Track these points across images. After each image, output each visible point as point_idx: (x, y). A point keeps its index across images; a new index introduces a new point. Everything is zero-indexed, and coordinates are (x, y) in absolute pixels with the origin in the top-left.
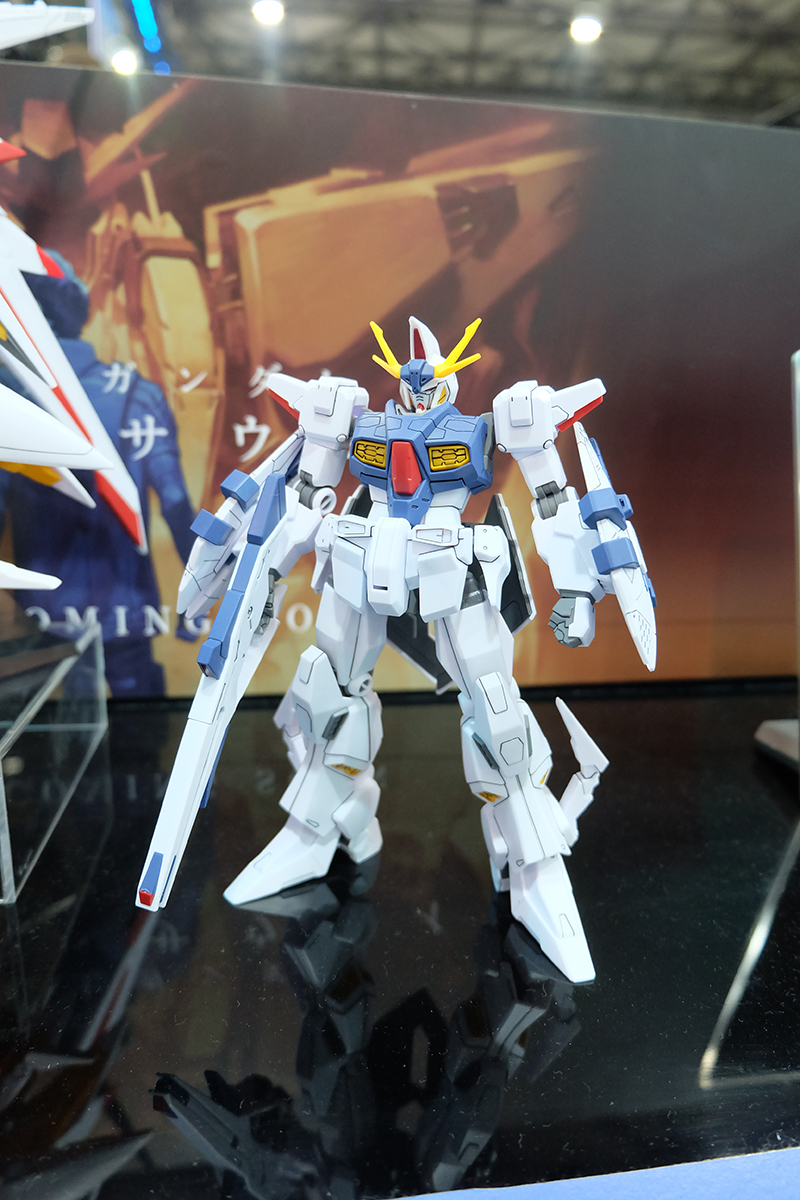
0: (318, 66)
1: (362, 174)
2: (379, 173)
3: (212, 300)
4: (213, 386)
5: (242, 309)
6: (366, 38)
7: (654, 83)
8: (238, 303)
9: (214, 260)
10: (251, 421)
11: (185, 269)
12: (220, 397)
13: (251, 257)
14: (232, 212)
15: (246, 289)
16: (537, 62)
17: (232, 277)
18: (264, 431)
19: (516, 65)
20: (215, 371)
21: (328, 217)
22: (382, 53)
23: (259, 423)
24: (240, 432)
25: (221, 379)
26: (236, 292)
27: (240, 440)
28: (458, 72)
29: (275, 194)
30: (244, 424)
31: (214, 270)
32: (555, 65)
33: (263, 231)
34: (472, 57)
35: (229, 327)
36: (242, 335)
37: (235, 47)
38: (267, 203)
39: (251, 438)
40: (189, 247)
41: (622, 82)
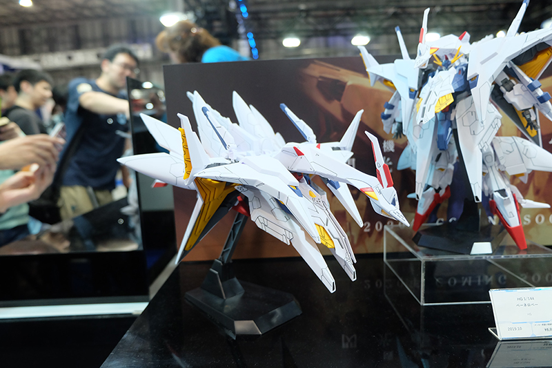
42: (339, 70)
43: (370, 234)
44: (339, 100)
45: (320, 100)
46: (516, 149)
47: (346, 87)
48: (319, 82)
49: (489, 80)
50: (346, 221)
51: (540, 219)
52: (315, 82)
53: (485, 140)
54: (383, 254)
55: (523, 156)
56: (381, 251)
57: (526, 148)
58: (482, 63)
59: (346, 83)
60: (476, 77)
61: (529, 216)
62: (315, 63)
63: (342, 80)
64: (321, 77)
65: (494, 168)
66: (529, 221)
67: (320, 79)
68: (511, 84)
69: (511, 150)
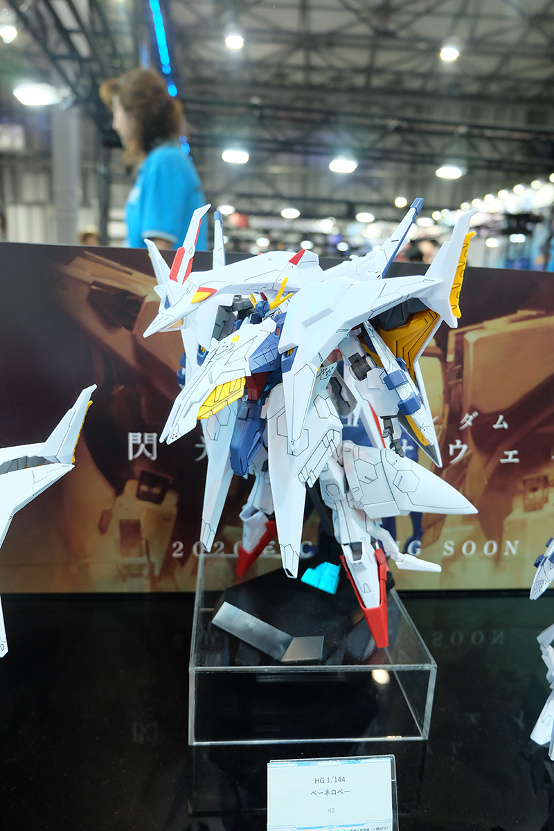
0: (265, 76)
1: (534, 313)
2: (543, 312)
3: (446, 379)
4: (441, 424)
5: (462, 383)
6: (298, 58)
7: (494, 88)
8: (460, 380)
9: (450, 358)
10: (458, 442)
11: (435, 362)
12: (443, 429)
13: (470, 356)
14: (464, 333)
15: (465, 373)
16: (414, 74)
17: (459, 366)
18: (465, 447)
19: (400, 75)
20: (443, 416)
21: (514, 335)
22: (308, 68)
23: (462, 444)
24: (452, 447)
25: (445, 421)
26: (460, 374)
27: (451, 452)
28: (359, 81)
29: (487, 324)
30: (455, 444)
31: (450, 363)
32: (427, 76)
33: (478, 343)
34: (370, 70)
35: (453, 393)
36: (460, 396)
37: (210, 64)
38: (483, 328)
39: (457, 451)
40: (439, 351)
41: (472, 88)
42: (130, 274)
43: (182, 561)
44: (130, 328)
45: (94, 325)
46: (381, 475)
47: (144, 306)
48: (92, 291)
49: (313, 361)
50: (141, 539)
51: (469, 548)
52: (84, 292)
53: (310, 466)
54: (193, 594)
55: (394, 489)
56: (192, 590)
57: (400, 474)
58: (307, 324)
59: (143, 298)
60: (295, 349)
61: (452, 543)
62: (84, 256)
63: (135, 292)
64: (95, 283)
65: (345, 504)
66: (452, 550)
67: (94, 287)
68: (364, 365)
69: (373, 476)
